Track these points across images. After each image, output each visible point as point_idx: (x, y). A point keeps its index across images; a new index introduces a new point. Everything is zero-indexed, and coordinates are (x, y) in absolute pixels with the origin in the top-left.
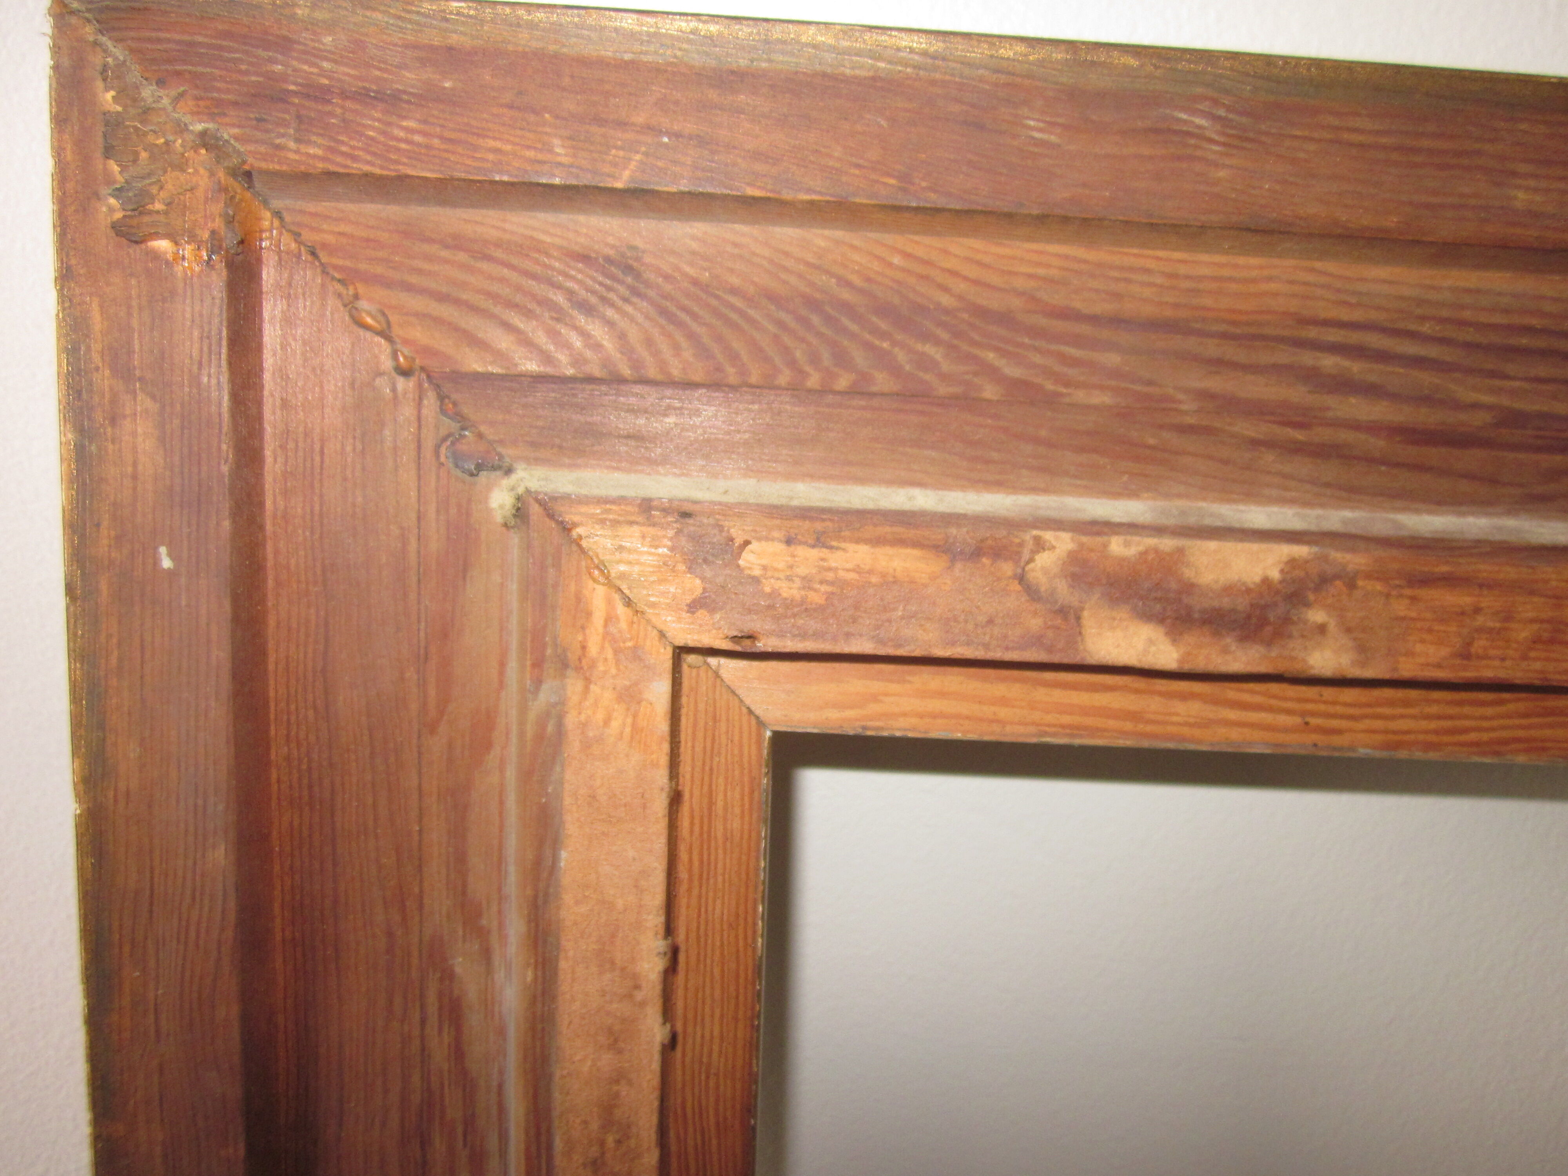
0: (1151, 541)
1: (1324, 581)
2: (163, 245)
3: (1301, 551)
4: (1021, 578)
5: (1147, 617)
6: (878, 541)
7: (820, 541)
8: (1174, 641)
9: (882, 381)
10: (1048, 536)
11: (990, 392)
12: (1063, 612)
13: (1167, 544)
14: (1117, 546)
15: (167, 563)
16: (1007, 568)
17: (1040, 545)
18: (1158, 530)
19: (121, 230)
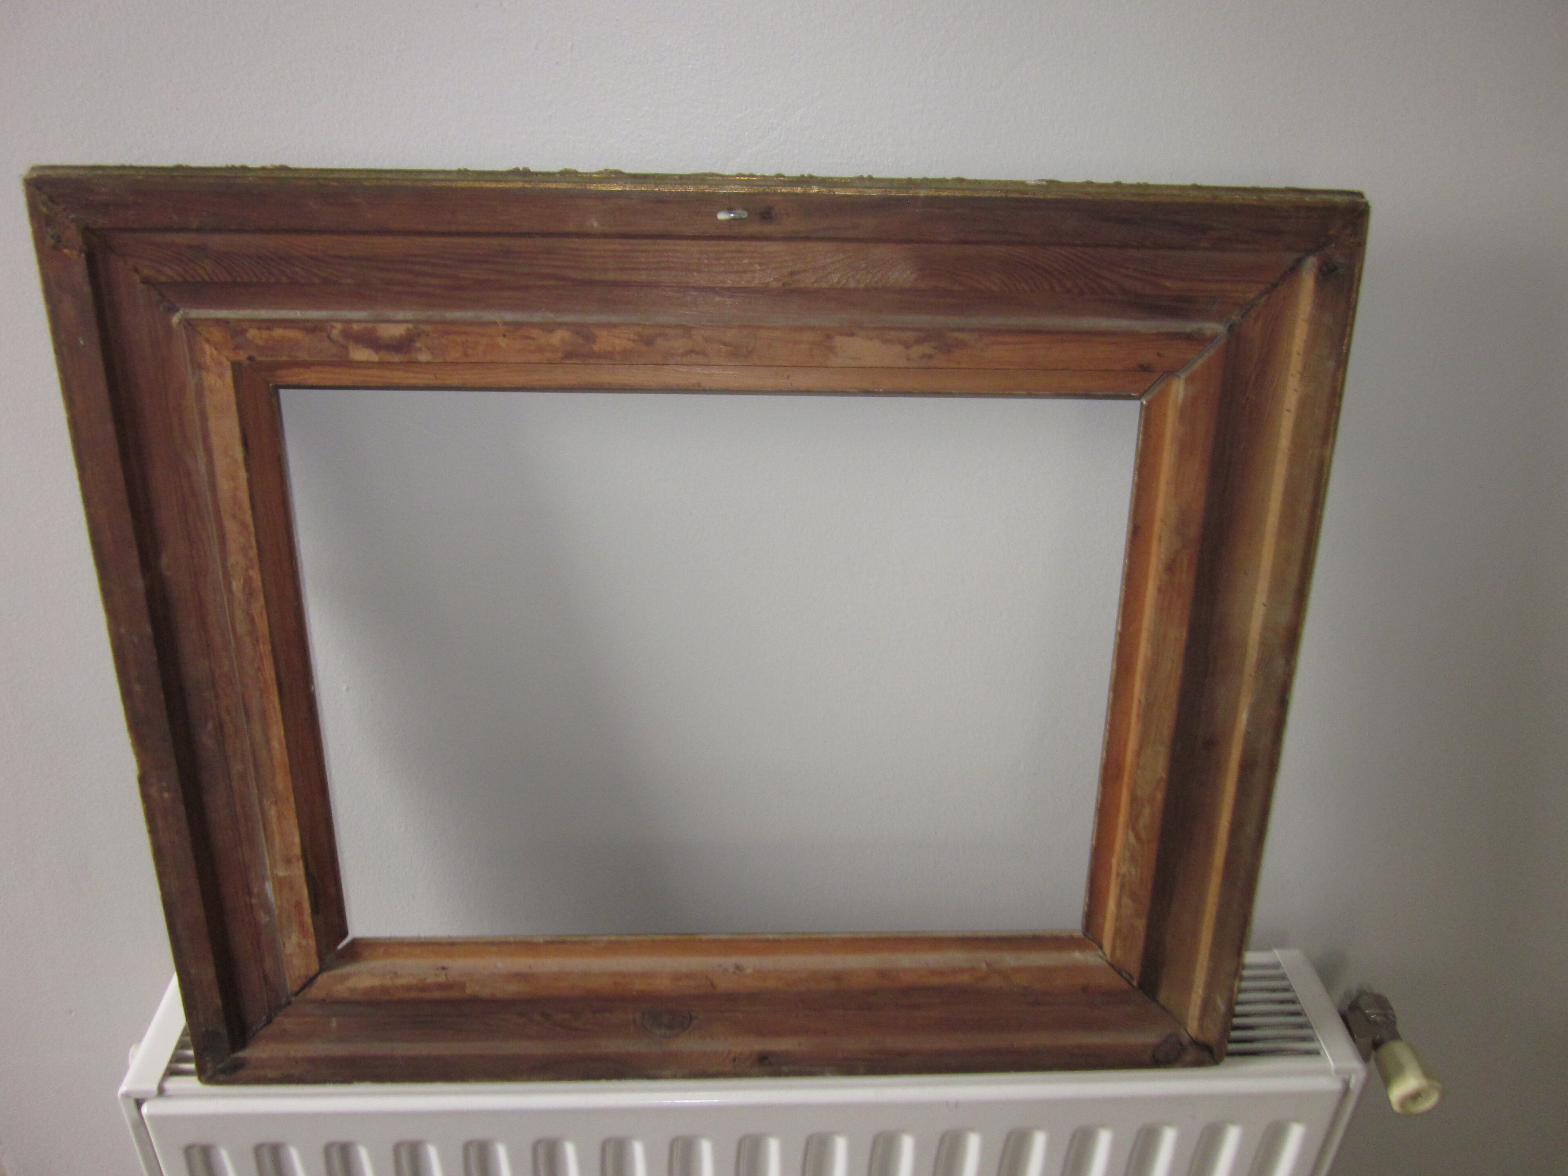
0: (364, 325)
1: (419, 335)
2: (66, 251)
3: (411, 326)
4: (329, 337)
5: (367, 347)
6: (285, 328)
7: (268, 329)
8: (377, 353)
9: (284, 279)
10: (334, 324)
11: (316, 281)
12: (343, 346)
13: (370, 325)
14: (355, 327)
15: (82, 342)
16: (324, 334)
17: (332, 327)
18: (366, 321)
19: (54, 247)
